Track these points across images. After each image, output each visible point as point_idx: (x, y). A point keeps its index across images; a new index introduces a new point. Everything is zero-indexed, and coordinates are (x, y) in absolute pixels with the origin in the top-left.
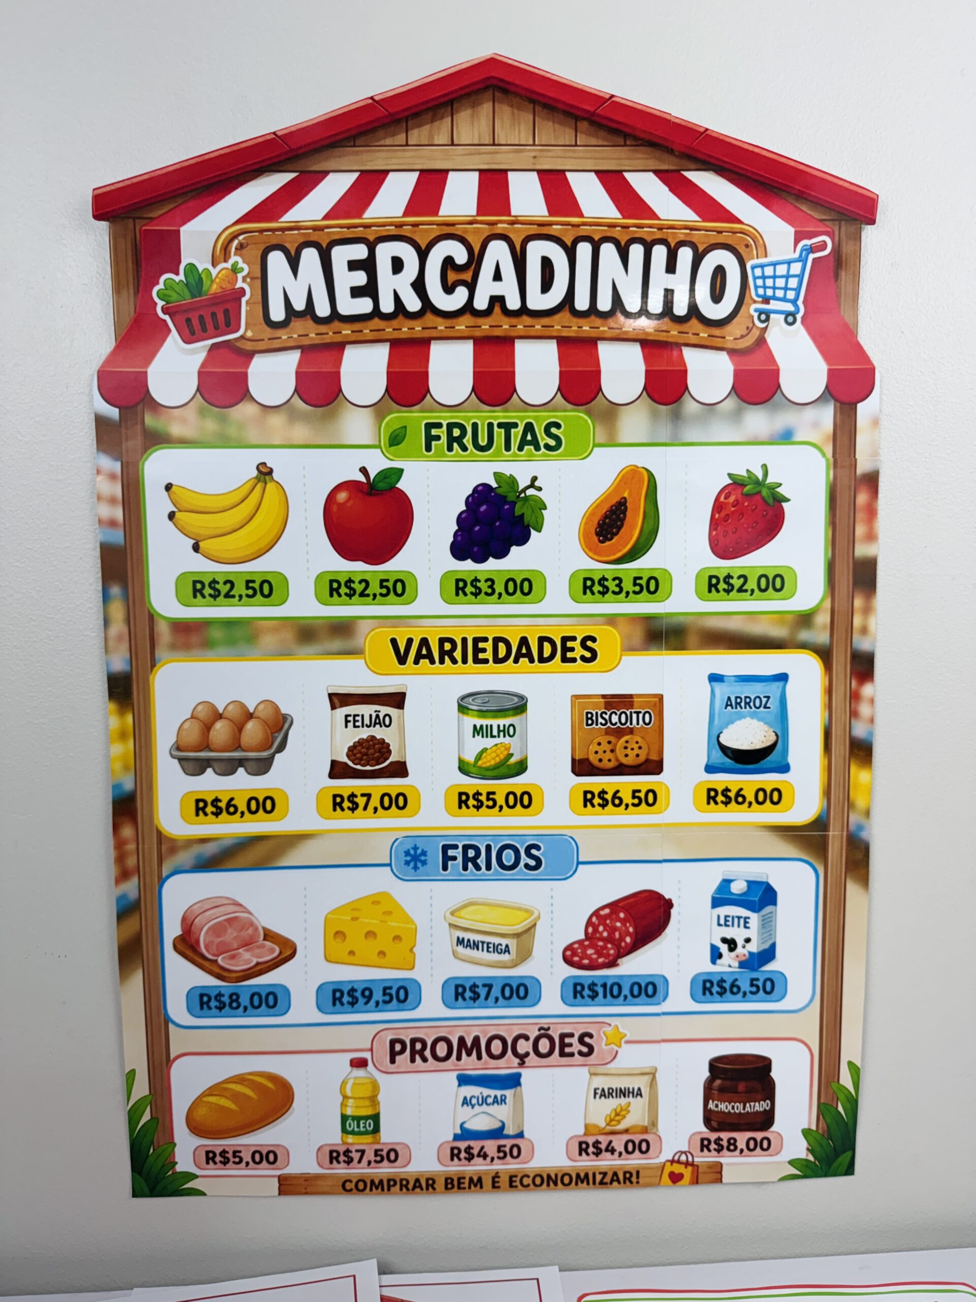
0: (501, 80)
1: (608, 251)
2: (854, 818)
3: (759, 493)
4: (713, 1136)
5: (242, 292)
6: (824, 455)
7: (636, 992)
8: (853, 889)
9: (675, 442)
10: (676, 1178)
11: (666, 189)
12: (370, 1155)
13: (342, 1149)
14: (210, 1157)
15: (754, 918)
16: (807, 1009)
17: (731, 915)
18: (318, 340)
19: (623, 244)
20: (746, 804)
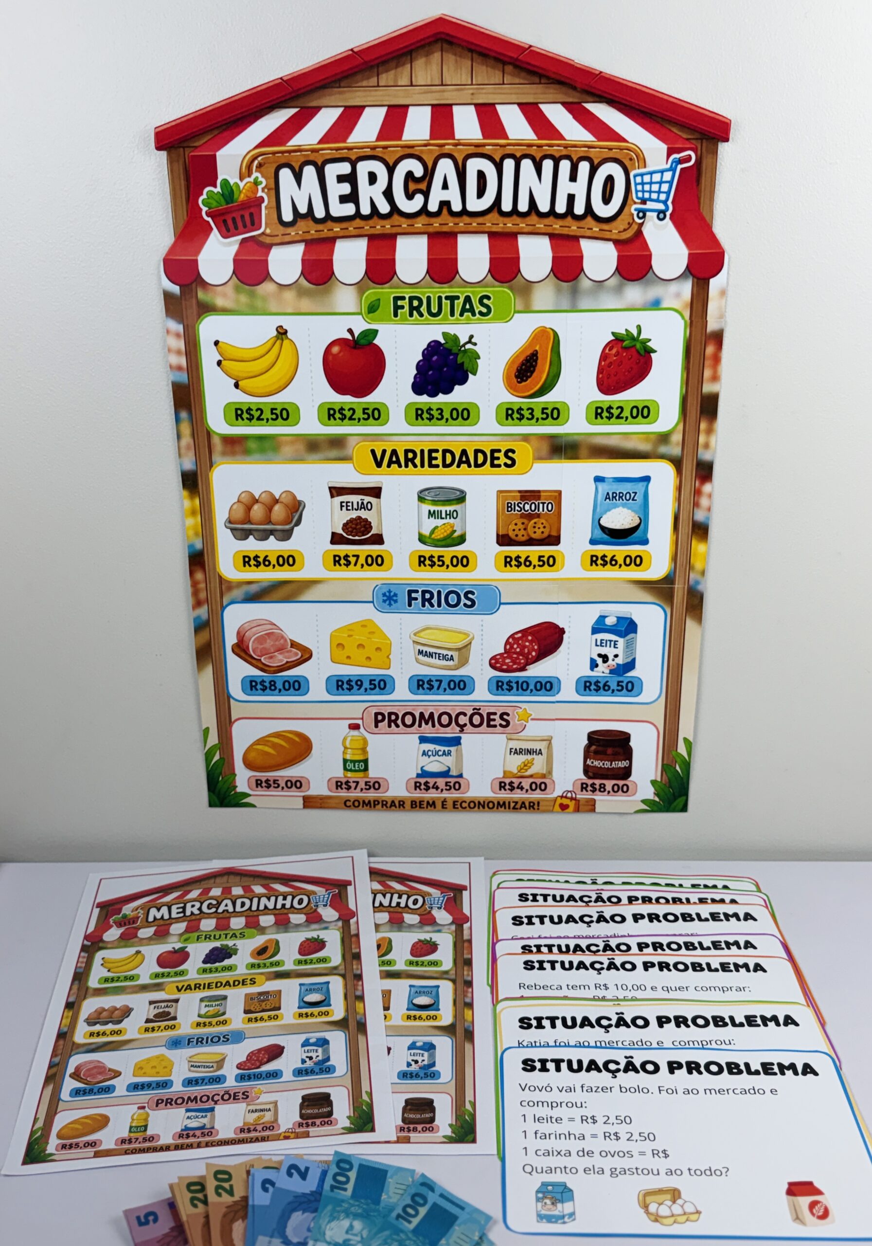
0: (448, 35)
1: (527, 165)
2: (692, 576)
3: (634, 346)
4: (590, 782)
5: (262, 199)
6: (683, 318)
7: (538, 687)
8: (690, 624)
9: (574, 309)
10: (564, 807)
11: (570, 117)
12: (362, 785)
13: (344, 780)
14: (259, 783)
15: (621, 642)
16: (657, 702)
17: (605, 639)
18: (316, 236)
19: (538, 159)
20: (618, 566)
